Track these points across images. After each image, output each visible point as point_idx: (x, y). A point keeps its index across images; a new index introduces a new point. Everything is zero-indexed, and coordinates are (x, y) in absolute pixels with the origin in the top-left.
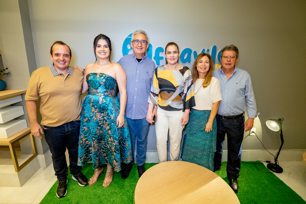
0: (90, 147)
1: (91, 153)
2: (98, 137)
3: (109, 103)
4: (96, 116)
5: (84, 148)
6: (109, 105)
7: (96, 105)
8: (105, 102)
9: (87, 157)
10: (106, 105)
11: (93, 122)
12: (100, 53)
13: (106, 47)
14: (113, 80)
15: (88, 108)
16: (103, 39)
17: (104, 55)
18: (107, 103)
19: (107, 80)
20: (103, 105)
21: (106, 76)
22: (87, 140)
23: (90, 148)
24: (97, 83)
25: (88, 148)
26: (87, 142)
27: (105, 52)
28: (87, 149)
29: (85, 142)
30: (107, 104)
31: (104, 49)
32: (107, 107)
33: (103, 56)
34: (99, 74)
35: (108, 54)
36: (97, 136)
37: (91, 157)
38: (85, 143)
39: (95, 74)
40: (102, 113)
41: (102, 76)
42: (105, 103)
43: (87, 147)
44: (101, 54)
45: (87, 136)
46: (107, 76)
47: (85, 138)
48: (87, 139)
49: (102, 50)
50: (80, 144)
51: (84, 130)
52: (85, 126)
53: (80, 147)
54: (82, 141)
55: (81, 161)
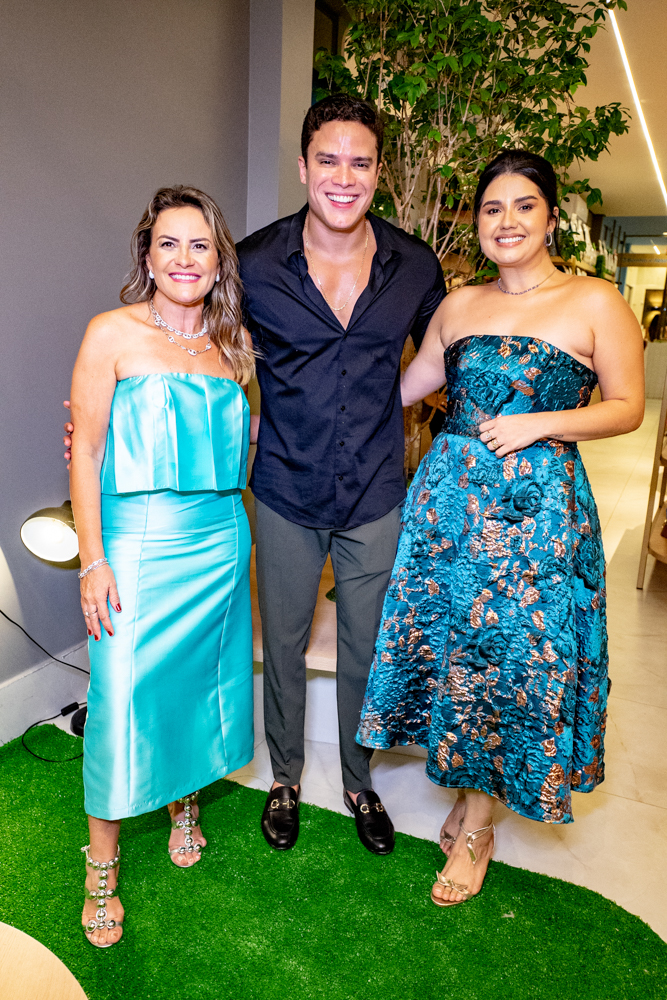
0: (429, 673)
1: (429, 707)
2: (475, 637)
3: (545, 480)
4: (480, 534)
5: (408, 672)
6: (547, 487)
7: (489, 485)
8: (528, 472)
9: (407, 718)
10: (533, 488)
11: (465, 561)
12: (497, 238)
13: (527, 207)
14: (573, 369)
15: (452, 496)
16: (517, 170)
17: (518, 244)
18: (539, 481)
19: (546, 368)
20: (519, 488)
21: (541, 352)
22: (424, 640)
23: (431, 681)
24: (499, 384)
25: (424, 679)
26: (426, 647)
27: (518, 232)
28: (416, 681)
29: (417, 646)
30: (537, 485)
32: (536, 499)
33: (510, 254)
34: (510, 342)
36: (470, 632)
37: (423, 723)
38: (414, 653)
39: (492, 341)
40: (512, 522)
41: (525, 350)
42: (528, 477)
43: (420, 672)
44: (501, 245)
45: (431, 622)
46: (548, 351)
47: (418, 630)
48: (428, 636)
49: (507, 225)
50: (396, 651)
51: (425, 592)
52: (430, 573)
53: (388, 665)
54: (407, 639)
55: (384, 726)
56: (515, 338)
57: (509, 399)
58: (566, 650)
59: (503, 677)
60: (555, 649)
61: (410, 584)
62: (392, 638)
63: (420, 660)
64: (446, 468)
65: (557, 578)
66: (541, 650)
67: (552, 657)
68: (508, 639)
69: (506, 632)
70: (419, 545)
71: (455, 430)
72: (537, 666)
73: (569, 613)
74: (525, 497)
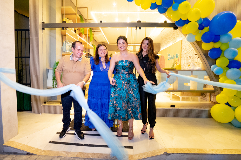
56: (125, 60)
57: (126, 68)
58: (138, 98)
59: (131, 104)
60: (137, 98)
65: (135, 89)
66: (135, 99)
67: (136, 99)
68: (130, 99)
69: (130, 98)
71: (118, 73)
72: (135, 101)
73: (137, 93)
74: (129, 80)
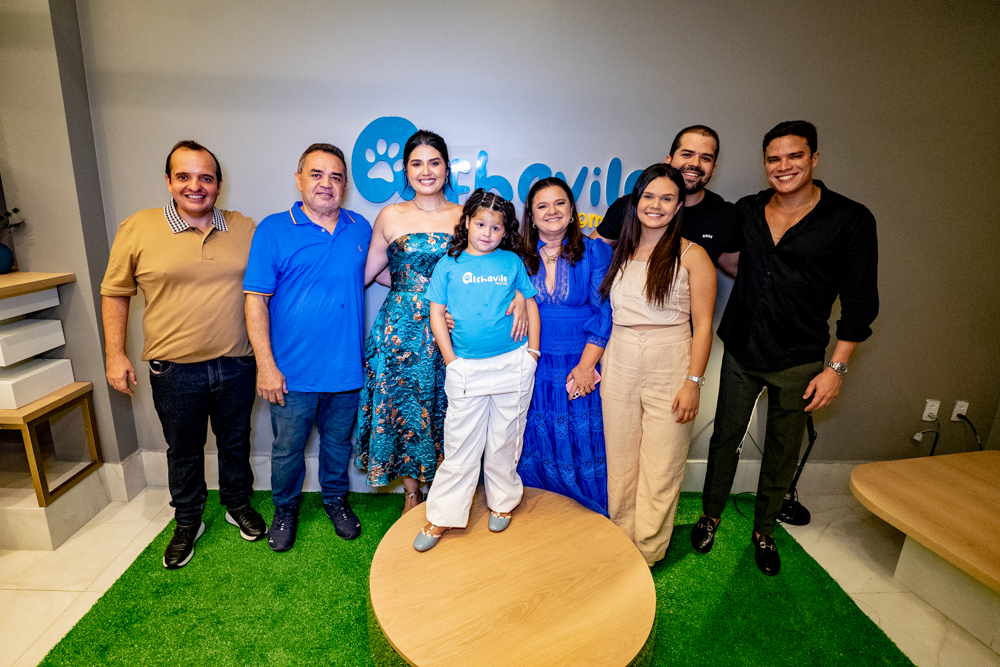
5: (393, 435)
12: (420, 180)
13: (436, 164)
15: (409, 326)
16: (428, 143)
17: (432, 184)
22: (399, 414)
27: (432, 177)
28: (397, 439)
29: (396, 419)
31: (428, 170)
33: (428, 189)
35: (439, 183)
44: (423, 184)
49: (426, 173)
50: (386, 425)
51: (397, 386)
52: (398, 374)
53: (381, 434)
54: (390, 415)
55: (384, 471)
61: (388, 383)
62: (382, 417)
63: (399, 426)
64: (402, 311)
70: (390, 359)
